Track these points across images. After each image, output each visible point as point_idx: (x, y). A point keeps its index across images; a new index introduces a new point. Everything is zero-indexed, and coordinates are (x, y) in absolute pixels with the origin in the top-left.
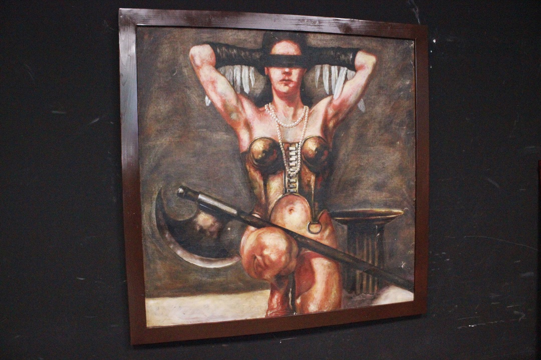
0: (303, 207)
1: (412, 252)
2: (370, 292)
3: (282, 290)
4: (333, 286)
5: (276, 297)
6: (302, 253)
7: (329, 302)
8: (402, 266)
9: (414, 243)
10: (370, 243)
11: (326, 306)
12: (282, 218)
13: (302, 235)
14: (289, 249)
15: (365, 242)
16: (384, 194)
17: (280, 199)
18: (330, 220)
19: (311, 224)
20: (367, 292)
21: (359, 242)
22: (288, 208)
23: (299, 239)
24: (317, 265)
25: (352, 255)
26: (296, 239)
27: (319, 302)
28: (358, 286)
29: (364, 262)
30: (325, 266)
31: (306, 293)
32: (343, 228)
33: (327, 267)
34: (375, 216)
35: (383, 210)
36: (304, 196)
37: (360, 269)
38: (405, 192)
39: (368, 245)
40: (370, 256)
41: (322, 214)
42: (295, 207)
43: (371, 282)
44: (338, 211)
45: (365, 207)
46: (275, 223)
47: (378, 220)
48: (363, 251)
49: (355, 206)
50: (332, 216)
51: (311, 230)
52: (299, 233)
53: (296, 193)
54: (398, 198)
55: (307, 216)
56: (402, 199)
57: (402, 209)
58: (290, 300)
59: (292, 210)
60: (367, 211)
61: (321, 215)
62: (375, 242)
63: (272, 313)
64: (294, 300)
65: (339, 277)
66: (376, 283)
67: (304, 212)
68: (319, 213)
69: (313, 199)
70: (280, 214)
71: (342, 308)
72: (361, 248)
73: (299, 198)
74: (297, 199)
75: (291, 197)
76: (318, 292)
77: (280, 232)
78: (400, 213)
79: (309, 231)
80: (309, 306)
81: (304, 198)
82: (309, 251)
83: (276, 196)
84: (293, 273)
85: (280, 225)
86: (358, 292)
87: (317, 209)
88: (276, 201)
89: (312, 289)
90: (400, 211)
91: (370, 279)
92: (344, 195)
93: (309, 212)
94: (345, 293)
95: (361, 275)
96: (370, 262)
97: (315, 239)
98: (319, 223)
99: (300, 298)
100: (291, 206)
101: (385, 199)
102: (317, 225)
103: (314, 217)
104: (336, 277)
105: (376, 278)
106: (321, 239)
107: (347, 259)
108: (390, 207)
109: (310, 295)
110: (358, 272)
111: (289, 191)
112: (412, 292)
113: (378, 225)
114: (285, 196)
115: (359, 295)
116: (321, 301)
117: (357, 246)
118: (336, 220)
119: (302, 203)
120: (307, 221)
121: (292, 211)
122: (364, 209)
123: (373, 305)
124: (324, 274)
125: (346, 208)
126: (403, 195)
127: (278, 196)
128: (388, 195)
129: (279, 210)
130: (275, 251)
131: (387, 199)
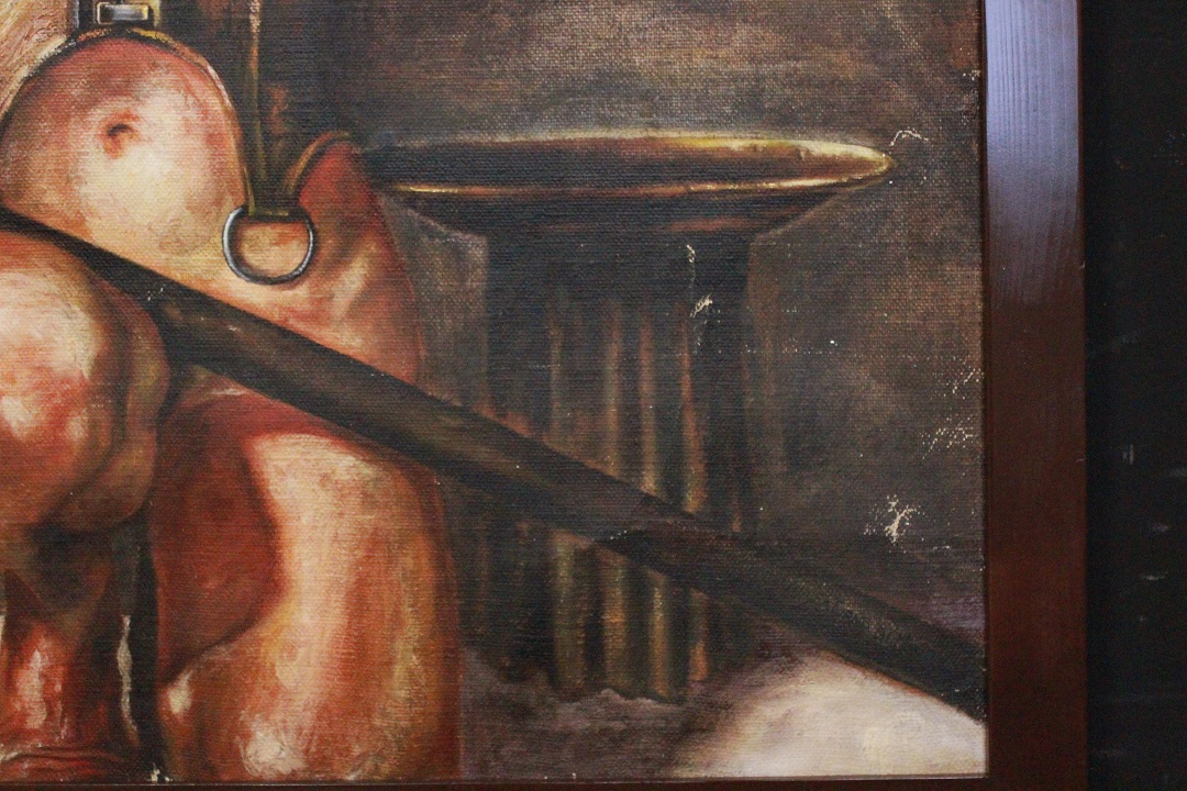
0: (193, 115)
1: (967, 434)
2: (660, 688)
3: (74, 621)
4: (397, 621)
5: (38, 661)
6: (188, 400)
7: (377, 722)
8: (893, 529)
9: (975, 375)
10: (645, 359)
11: (357, 750)
12: (67, 179)
13: (197, 286)
14: (113, 371)
15: (614, 351)
16: (742, 34)
17: (51, 61)
18: (372, 198)
19: (243, 219)
20: (640, 684)
21: (567, 348)
22: (99, 116)
23: (174, 313)
24: (291, 483)
25: (519, 426)
26: (155, 313)
27: (308, 720)
28: (567, 637)
29: (607, 480)
30: (341, 493)
31: (223, 653)
32: (457, 253)
33: (354, 500)
34: (680, 180)
35: (735, 142)
36: (197, 46)
37: (575, 524)
38: (899, 24)
39: (629, 366)
40: (649, 441)
41: (319, 155)
42: (140, 111)
43: (659, 619)
44: (419, 143)
45: (605, 122)
46: (22, 207)
47: (697, 203)
48: (597, 409)
49: (533, 110)
50: (381, 171)
51: (252, 258)
52: (177, 276)
53: (148, 25)
54: (847, 64)
55: (219, 171)
56: (871, 69)
57: (879, 135)
58: (127, 688)
59: (123, 128)
60: (615, 142)
61: (311, 164)
62: (684, 357)
63: (19, 758)
64: (147, 693)
65: (440, 564)
66: (700, 626)
67: (196, 142)
68: (293, 156)
69: (253, 66)
70: (52, 151)
71: (466, 773)
72: (585, 382)
73: (165, 59)
74: (154, 66)
75: (115, 51)
76: (302, 652)
77: (58, 269)
78: (862, 164)
79: (239, 263)
80: (247, 737)
81: (202, 61)
82: (235, 391)
83: (30, 45)
84: (141, 516)
85: (51, 222)
86: (575, 675)
87: (279, 128)
88: (24, 72)
89: (263, 631)
90: (864, 152)
91: (658, 599)
92: (459, 38)
93: (231, 143)
94: (479, 677)
95: (588, 563)
96: (649, 483)
97: (276, 317)
98: (298, 216)
99: (184, 680)
100: (120, 105)
101: (748, 68)
102: (287, 229)
103: (262, 174)
104: (415, 562)
105: (698, 598)
106: (317, 316)
107: (482, 454)
108: (785, 120)
109: (255, 668)
110: (564, 545)
111: (106, 14)
112: (971, 714)
113: (702, 240)
114: (81, 46)
115: (575, 696)
116: (323, 712)
117: (556, 370)
118: (412, 200)
119: (189, 90)
120: (218, 202)
121: (123, 136)
122: (599, 133)
123: (685, 773)
124: (335, 539)
125: (475, 122)
126: (880, 42)
127: (41, 43)
128: (770, 40)
129: (45, 127)
130: (24, 377)
131: (765, 69)
